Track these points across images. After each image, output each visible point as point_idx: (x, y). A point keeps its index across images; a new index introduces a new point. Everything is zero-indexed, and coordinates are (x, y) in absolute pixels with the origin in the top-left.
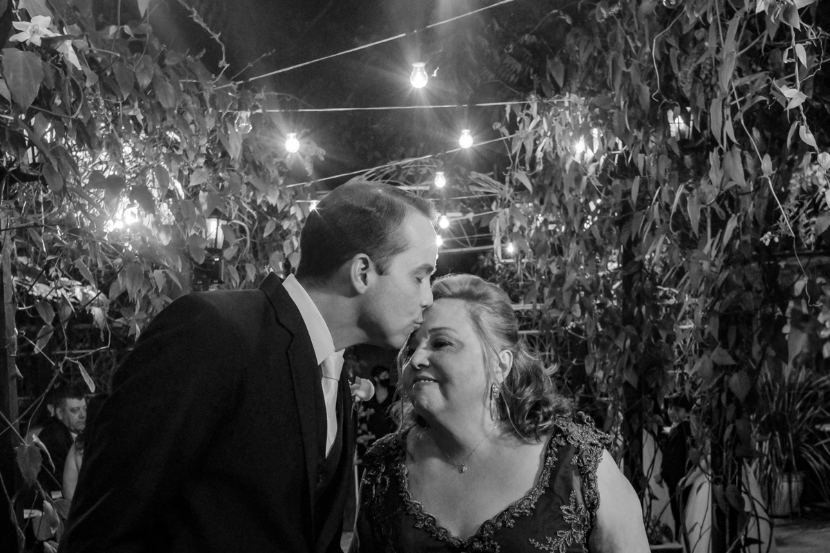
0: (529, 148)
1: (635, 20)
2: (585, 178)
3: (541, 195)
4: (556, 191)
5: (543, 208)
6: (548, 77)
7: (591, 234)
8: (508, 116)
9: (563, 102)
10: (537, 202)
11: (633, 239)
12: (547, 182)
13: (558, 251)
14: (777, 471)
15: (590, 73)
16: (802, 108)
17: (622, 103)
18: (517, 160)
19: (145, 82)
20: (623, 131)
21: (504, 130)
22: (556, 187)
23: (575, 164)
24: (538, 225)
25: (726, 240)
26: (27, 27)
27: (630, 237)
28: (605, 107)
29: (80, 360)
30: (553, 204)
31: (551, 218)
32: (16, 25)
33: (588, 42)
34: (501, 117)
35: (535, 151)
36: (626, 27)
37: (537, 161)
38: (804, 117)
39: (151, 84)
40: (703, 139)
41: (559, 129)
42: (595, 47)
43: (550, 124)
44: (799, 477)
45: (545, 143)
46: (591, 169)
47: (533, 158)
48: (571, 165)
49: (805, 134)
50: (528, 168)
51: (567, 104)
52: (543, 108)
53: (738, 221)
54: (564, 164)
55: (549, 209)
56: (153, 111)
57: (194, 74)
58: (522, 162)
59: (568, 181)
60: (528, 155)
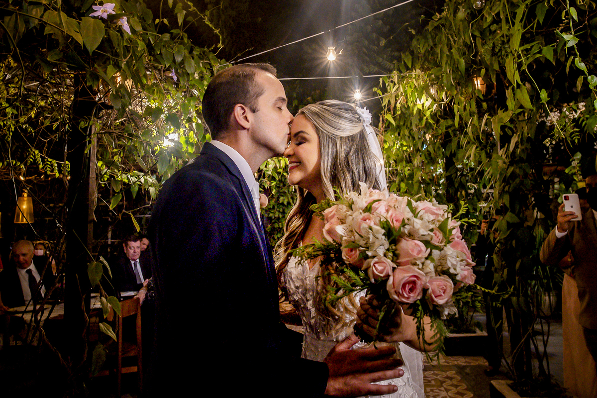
0: (393, 102)
1: (453, 25)
2: (425, 118)
3: (398, 130)
4: (407, 127)
5: (400, 138)
6: (403, 63)
7: (428, 151)
8: (381, 84)
9: (412, 75)
10: (396, 134)
11: (453, 152)
12: (402, 123)
13: (409, 161)
14: (541, 290)
15: (426, 59)
16: (576, 47)
17: (448, 70)
18: (386, 108)
19: (179, 59)
20: (449, 84)
21: (379, 92)
22: (407, 126)
23: (419, 110)
24: (398, 147)
25: (511, 149)
26: (100, 8)
27: (451, 152)
28: (437, 74)
29: (132, 213)
30: (406, 135)
31: (405, 143)
32: (94, 7)
33: (425, 42)
34: (377, 85)
35: (396, 103)
36: (447, 31)
37: (398, 109)
38: (578, 53)
39: (182, 60)
40: (492, 94)
41: (409, 91)
42: (429, 45)
43: (404, 88)
44: (554, 293)
45: (401, 99)
46: (428, 113)
47: (395, 107)
48: (417, 111)
49: (579, 63)
50: (392, 113)
51: (414, 76)
52: (402, 78)
53: (518, 137)
54: (413, 110)
55: (403, 138)
56: (183, 76)
57: (208, 57)
58: (389, 110)
59: (415, 121)
60: (393, 106)
